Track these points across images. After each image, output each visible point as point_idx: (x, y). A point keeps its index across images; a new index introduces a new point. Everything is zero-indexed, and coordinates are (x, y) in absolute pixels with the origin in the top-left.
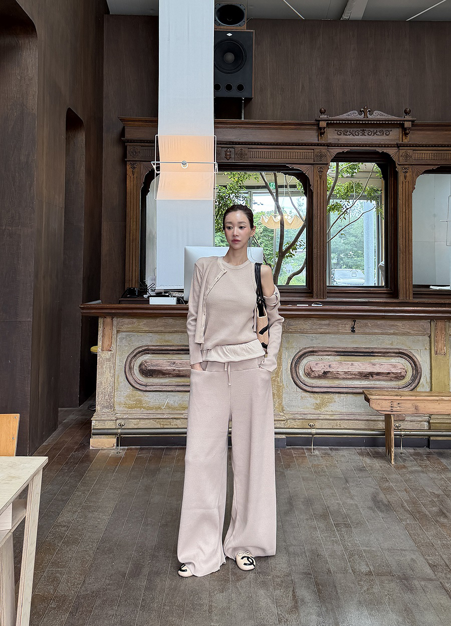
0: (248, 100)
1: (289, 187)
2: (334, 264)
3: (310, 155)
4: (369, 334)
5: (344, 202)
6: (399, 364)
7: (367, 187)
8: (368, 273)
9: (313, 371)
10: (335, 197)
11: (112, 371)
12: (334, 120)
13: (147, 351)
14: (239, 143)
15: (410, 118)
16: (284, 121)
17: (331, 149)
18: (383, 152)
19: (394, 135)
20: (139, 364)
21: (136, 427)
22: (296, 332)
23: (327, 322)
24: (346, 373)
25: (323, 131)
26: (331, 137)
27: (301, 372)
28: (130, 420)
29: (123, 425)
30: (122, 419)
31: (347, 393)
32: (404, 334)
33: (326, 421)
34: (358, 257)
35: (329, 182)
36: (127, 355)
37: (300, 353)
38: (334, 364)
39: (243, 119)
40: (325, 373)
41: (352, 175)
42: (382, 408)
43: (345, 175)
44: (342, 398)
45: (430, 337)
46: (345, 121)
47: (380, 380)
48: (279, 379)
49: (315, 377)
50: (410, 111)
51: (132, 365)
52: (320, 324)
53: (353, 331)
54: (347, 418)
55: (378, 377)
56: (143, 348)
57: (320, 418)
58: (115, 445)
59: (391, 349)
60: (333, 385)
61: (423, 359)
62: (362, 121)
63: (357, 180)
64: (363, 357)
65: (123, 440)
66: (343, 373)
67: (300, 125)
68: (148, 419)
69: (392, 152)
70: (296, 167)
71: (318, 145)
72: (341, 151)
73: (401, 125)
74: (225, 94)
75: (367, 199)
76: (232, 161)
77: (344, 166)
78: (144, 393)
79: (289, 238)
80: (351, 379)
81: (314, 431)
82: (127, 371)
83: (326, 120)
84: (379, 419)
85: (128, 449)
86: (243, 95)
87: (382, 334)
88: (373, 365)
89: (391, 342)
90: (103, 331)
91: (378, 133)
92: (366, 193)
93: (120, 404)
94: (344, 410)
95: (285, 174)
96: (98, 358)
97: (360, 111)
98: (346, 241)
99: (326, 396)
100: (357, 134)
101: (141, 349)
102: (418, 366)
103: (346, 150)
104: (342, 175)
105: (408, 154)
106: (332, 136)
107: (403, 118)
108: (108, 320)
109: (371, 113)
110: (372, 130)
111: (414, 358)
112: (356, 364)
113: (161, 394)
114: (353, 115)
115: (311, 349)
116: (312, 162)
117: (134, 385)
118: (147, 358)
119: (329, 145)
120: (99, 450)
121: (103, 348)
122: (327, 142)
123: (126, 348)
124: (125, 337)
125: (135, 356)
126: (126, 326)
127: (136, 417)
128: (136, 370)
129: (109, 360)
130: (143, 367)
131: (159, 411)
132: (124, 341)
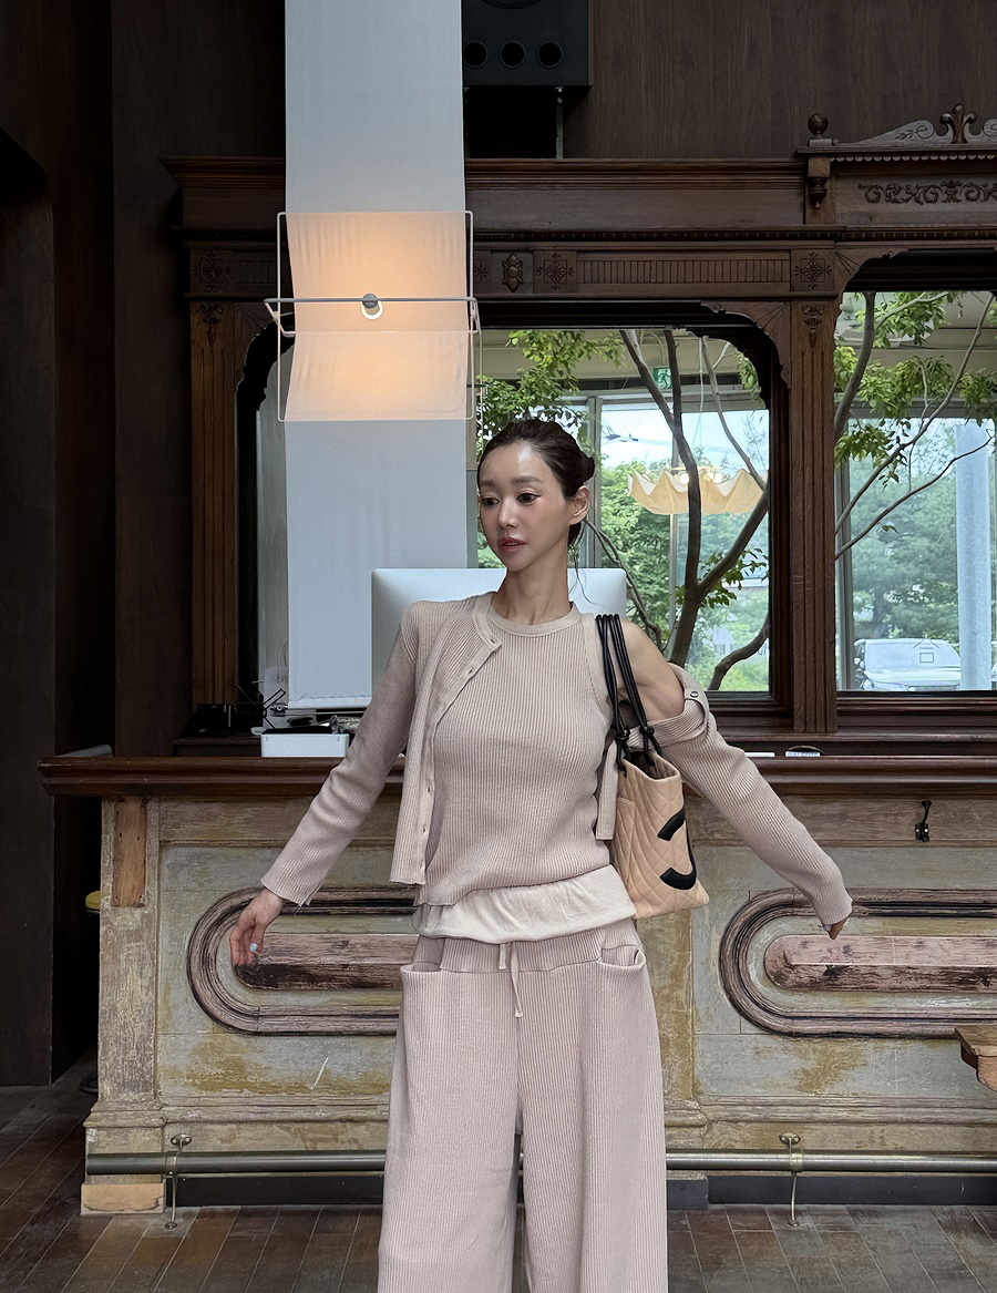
1: (714, 380)
2: (863, 623)
3: (778, 269)
4: (974, 845)
5: (889, 426)
7: (968, 378)
8: (972, 649)
9: (793, 967)
10: (865, 411)
11: (148, 971)
12: (854, 155)
14: (548, 237)
16: (693, 161)
17: (846, 247)
21: (226, 1147)
23: (837, 808)
24: (899, 971)
25: (819, 190)
26: (845, 209)
27: (754, 971)
28: (209, 1127)
29: (185, 1143)
30: (183, 1122)
31: (903, 1037)
34: (940, 600)
35: (845, 361)
36: (193, 921)
39: (559, 158)
40: (832, 972)
41: (918, 340)
43: (897, 338)
44: (887, 1052)
46: (891, 153)
48: (681, 994)
49: (799, 987)
51: (211, 950)
53: (922, 837)
54: (905, 1117)
57: (818, 1116)
58: (161, 1201)
60: (860, 1012)
62: (948, 153)
63: (935, 356)
64: (957, 921)
65: (185, 1189)
66: (891, 972)
68: (264, 1122)
70: (733, 309)
71: (803, 235)
74: (497, 74)
75: (967, 416)
76: (526, 293)
77: (891, 309)
78: (252, 1039)
79: (715, 545)
80: (915, 990)
81: (797, 1159)
82: (194, 970)
83: (830, 155)
85: (201, 1215)
86: (559, 79)
90: (116, 844)
92: (962, 397)
93: (174, 1074)
94: (895, 1092)
95: (699, 333)
96: (102, 929)
97: (941, 120)
98: (903, 552)
99: (836, 1047)
100: (932, 197)
103: (894, 249)
104: (885, 340)
106: (848, 205)
108: (132, 807)
109: (977, 125)
110: (979, 183)
112: (931, 941)
113: (305, 1042)
114: (919, 135)
116: (785, 293)
117: (218, 1013)
119: (839, 235)
120: (111, 1217)
121: (116, 895)
122: (832, 226)
123: (191, 898)
124: (185, 861)
125: (220, 921)
126: (189, 826)
127: (226, 1117)
128: (225, 968)
129: (136, 936)
131: (299, 1097)
132: (183, 875)
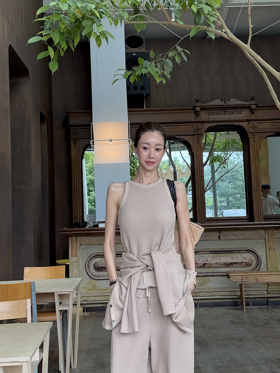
0: (148, 95)
3: (191, 129)
4: (229, 240)
6: (248, 257)
9: (197, 264)
11: (78, 268)
12: (205, 106)
13: (97, 256)
15: (255, 103)
16: (172, 108)
17: (204, 124)
18: (238, 125)
19: (245, 114)
20: (93, 265)
24: (216, 264)
25: (198, 113)
28: (90, 297)
29: (86, 300)
30: (85, 296)
31: (217, 276)
32: (250, 239)
33: (206, 293)
36: (86, 259)
38: (209, 259)
39: (145, 108)
40: (204, 264)
42: (237, 280)
45: (265, 240)
46: (212, 106)
47: (237, 267)
49: (198, 267)
50: (254, 98)
51: (89, 264)
53: (219, 238)
54: (219, 290)
55: (235, 265)
56: (96, 254)
57: (202, 291)
58: (82, 311)
59: (243, 248)
60: (210, 272)
61: (261, 253)
62: (224, 106)
64: (226, 254)
65: (87, 309)
66: (215, 264)
67: (183, 110)
68: (100, 296)
69: (244, 124)
70: (181, 137)
71: (195, 122)
72: (211, 125)
73: (249, 107)
74: (132, 92)
78: (97, 281)
80: (219, 267)
81: (199, 298)
82: (86, 268)
83: (200, 106)
84: (237, 290)
85: (90, 313)
86: (145, 92)
87: (237, 239)
88: (232, 258)
89: (242, 244)
90: (72, 245)
91: (235, 113)
93: (84, 288)
94: (216, 286)
96: (70, 261)
97: (222, 99)
99: (206, 278)
100: (221, 114)
101: (94, 255)
102: (259, 257)
103: (214, 124)
105: (255, 126)
106: (204, 116)
107: (249, 103)
108: (74, 238)
109: (229, 100)
110: (230, 111)
111: (257, 253)
112: (222, 258)
113: (107, 281)
114: (217, 102)
116: (192, 134)
117: (91, 276)
118: (98, 260)
119: (203, 122)
121: (72, 255)
122: (201, 121)
123: (86, 255)
124: (84, 248)
125: (91, 259)
126: (85, 241)
127: (93, 295)
128: (92, 268)
129: (76, 262)
130: (96, 265)
131: (107, 291)
132: (84, 251)
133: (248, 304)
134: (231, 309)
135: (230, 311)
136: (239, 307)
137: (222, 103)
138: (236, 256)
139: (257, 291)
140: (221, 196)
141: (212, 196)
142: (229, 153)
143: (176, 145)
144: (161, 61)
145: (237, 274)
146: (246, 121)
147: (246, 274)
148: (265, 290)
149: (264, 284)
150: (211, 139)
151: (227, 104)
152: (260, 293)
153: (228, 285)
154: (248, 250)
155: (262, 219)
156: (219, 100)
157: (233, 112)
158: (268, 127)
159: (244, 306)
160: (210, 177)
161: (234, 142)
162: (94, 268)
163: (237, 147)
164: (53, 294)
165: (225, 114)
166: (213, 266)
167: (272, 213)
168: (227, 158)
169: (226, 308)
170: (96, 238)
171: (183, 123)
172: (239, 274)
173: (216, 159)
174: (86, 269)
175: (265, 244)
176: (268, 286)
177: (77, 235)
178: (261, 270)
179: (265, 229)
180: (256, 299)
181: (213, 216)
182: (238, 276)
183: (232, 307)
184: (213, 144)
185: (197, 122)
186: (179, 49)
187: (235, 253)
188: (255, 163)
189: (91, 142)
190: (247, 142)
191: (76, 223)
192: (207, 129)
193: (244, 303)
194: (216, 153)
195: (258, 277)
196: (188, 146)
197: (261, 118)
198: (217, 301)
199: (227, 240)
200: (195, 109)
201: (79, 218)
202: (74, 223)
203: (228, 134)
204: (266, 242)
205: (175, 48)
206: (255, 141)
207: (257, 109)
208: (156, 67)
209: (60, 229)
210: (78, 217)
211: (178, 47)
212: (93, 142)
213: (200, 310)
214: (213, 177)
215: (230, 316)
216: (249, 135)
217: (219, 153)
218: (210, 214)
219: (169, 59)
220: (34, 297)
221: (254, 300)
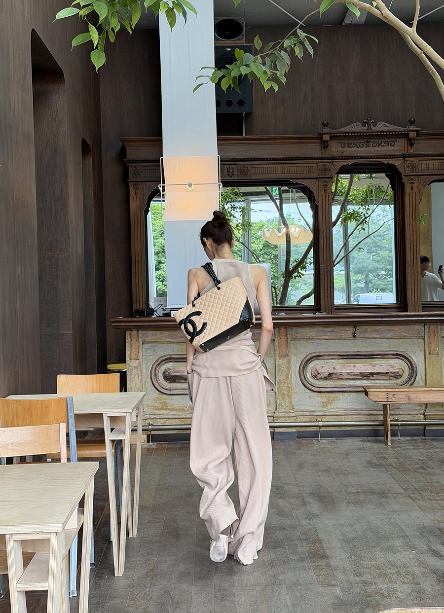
0: (248, 115)
3: (314, 169)
4: (369, 339)
6: (396, 365)
9: (319, 373)
11: (140, 378)
12: (337, 133)
13: (169, 360)
14: (241, 160)
15: (416, 129)
17: (336, 162)
18: (388, 163)
19: (399, 146)
20: (163, 372)
22: (303, 339)
23: (331, 329)
24: (349, 374)
25: (326, 144)
26: (335, 150)
27: (309, 375)
28: (158, 419)
29: (152, 424)
30: (151, 419)
32: (401, 338)
33: (332, 417)
36: (152, 364)
37: (307, 358)
38: (338, 367)
39: (244, 135)
40: (330, 375)
42: (379, 399)
44: (346, 396)
45: (424, 339)
46: (348, 133)
47: (380, 379)
48: (288, 381)
49: (321, 379)
50: (414, 121)
51: (157, 372)
52: (324, 331)
53: (354, 336)
54: (351, 413)
55: (377, 377)
56: (166, 357)
57: (327, 414)
58: (146, 440)
59: (389, 351)
60: (338, 386)
61: (418, 359)
62: (366, 132)
64: (364, 359)
65: (153, 437)
66: (346, 374)
67: (301, 139)
68: (174, 418)
69: (397, 163)
70: (300, 181)
71: (322, 158)
72: (345, 164)
73: (406, 135)
74: (225, 109)
76: (235, 178)
78: (169, 396)
80: (353, 379)
81: (321, 424)
82: (153, 377)
83: (329, 134)
84: (379, 413)
85: (158, 444)
86: (244, 111)
87: (381, 338)
88: (373, 366)
89: (388, 345)
90: (130, 343)
91: (383, 144)
93: (148, 406)
94: (348, 407)
97: (364, 122)
99: (331, 395)
100: (362, 146)
101: (164, 358)
102: (414, 366)
103: (351, 162)
105: (415, 164)
106: (335, 148)
107: (406, 129)
108: (134, 332)
109: (375, 124)
110: (376, 141)
111: (410, 358)
112: (357, 365)
113: (184, 396)
114: (357, 127)
115: (317, 354)
116: (317, 177)
117: (159, 389)
118: (169, 366)
119: (333, 158)
121: (131, 357)
122: (331, 156)
123: (151, 358)
124: (149, 347)
125: (159, 364)
126: (150, 337)
127: (163, 417)
128: (161, 377)
129: (137, 368)
130: (167, 373)
131: (183, 412)
132: (148, 351)
133: (394, 434)
134: (369, 441)
135: (368, 444)
136: (381, 438)
137: (364, 128)
138: (379, 362)
139: (408, 415)
140: (356, 273)
141: (343, 272)
142: (371, 207)
143: (290, 195)
144: (272, 54)
145: (380, 390)
146: (400, 158)
147: (393, 390)
148: (421, 414)
149: (420, 404)
150: (344, 186)
151: (372, 131)
152: (413, 418)
153: (365, 406)
154: (397, 354)
155: (420, 308)
156: (359, 123)
157: (380, 142)
158: (435, 166)
159: (389, 437)
160: (342, 244)
161: (379, 189)
162: (164, 377)
163: (384, 198)
164: (100, 416)
165: (368, 146)
166: (344, 378)
167: (433, 299)
168: (368, 215)
169: (361, 439)
170: (167, 333)
171: (302, 159)
172: (383, 390)
173: (351, 216)
174: (151, 378)
175: (423, 346)
176: (426, 407)
177: (138, 328)
178: (416, 384)
179: (425, 323)
180: (407, 427)
181: (345, 303)
182: (381, 393)
183: (370, 438)
184: (348, 193)
185: (325, 158)
186: (302, 34)
187: (377, 358)
188: (411, 222)
189: (160, 187)
190: (400, 189)
191: (137, 310)
192: (340, 169)
193: (389, 433)
194: (351, 208)
195: (411, 395)
196: (310, 196)
197: (423, 153)
198: (349, 428)
199: (366, 339)
200: (321, 138)
201: (141, 303)
202: (134, 310)
203: (371, 177)
204: (425, 343)
205: (295, 33)
206: (414, 189)
207: (418, 138)
208: (264, 64)
209: (112, 319)
210: (141, 300)
211: (299, 32)
212: (164, 187)
213: (322, 441)
214: (346, 245)
215: (367, 454)
216: (405, 180)
217: (356, 208)
218: (339, 299)
219: (285, 50)
220: (72, 420)
221: (404, 427)
